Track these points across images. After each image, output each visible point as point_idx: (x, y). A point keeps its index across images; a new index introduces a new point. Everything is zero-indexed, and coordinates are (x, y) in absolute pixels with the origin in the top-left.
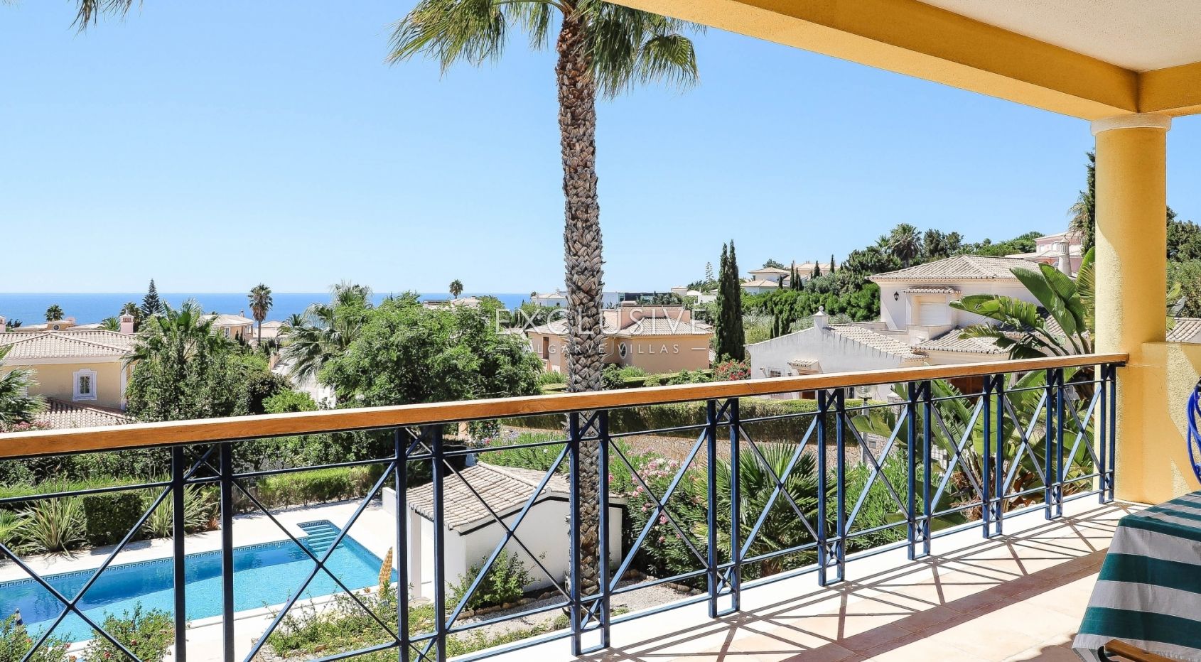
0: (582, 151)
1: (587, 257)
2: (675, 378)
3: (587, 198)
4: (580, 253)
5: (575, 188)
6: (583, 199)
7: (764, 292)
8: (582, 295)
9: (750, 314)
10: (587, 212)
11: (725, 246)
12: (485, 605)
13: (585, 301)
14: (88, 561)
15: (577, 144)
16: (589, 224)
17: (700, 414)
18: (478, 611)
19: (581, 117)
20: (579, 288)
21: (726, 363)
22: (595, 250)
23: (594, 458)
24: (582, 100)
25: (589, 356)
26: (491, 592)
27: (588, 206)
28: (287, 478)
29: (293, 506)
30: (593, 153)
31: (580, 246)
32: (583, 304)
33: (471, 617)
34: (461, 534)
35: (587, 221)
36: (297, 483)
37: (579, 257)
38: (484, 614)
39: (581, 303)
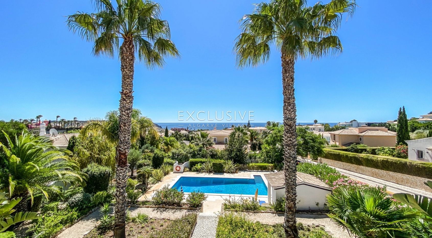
0: (288, 81)
1: (289, 114)
2: (379, 149)
3: (289, 95)
4: (287, 113)
5: (285, 93)
6: (288, 96)
7: (427, 122)
8: (287, 127)
9: (420, 129)
10: (289, 100)
11: (401, 108)
12: (279, 211)
13: (288, 128)
14: (212, 175)
15: (286, 79)
16: (290, 103)
17: (383, 162)
18: (278, 212)
19: (288, 70)
20: (287, 124)
21: (400, 145)
22: (292, 112)
23: (292, 180)
24: (288, 65)
25: (290, 146)
26: (281, 208)
27: (290, 98)
28: (254, 164)
29: (254, 170)
30: (292, 81)
31: (287, 111)
32: (288, 129)
33: (275, 213)
34: (275, 189)
35: (289, 103)
36: (256, 165)
37: (287, 114)
38: (279, 214)
39: (287, 129)
